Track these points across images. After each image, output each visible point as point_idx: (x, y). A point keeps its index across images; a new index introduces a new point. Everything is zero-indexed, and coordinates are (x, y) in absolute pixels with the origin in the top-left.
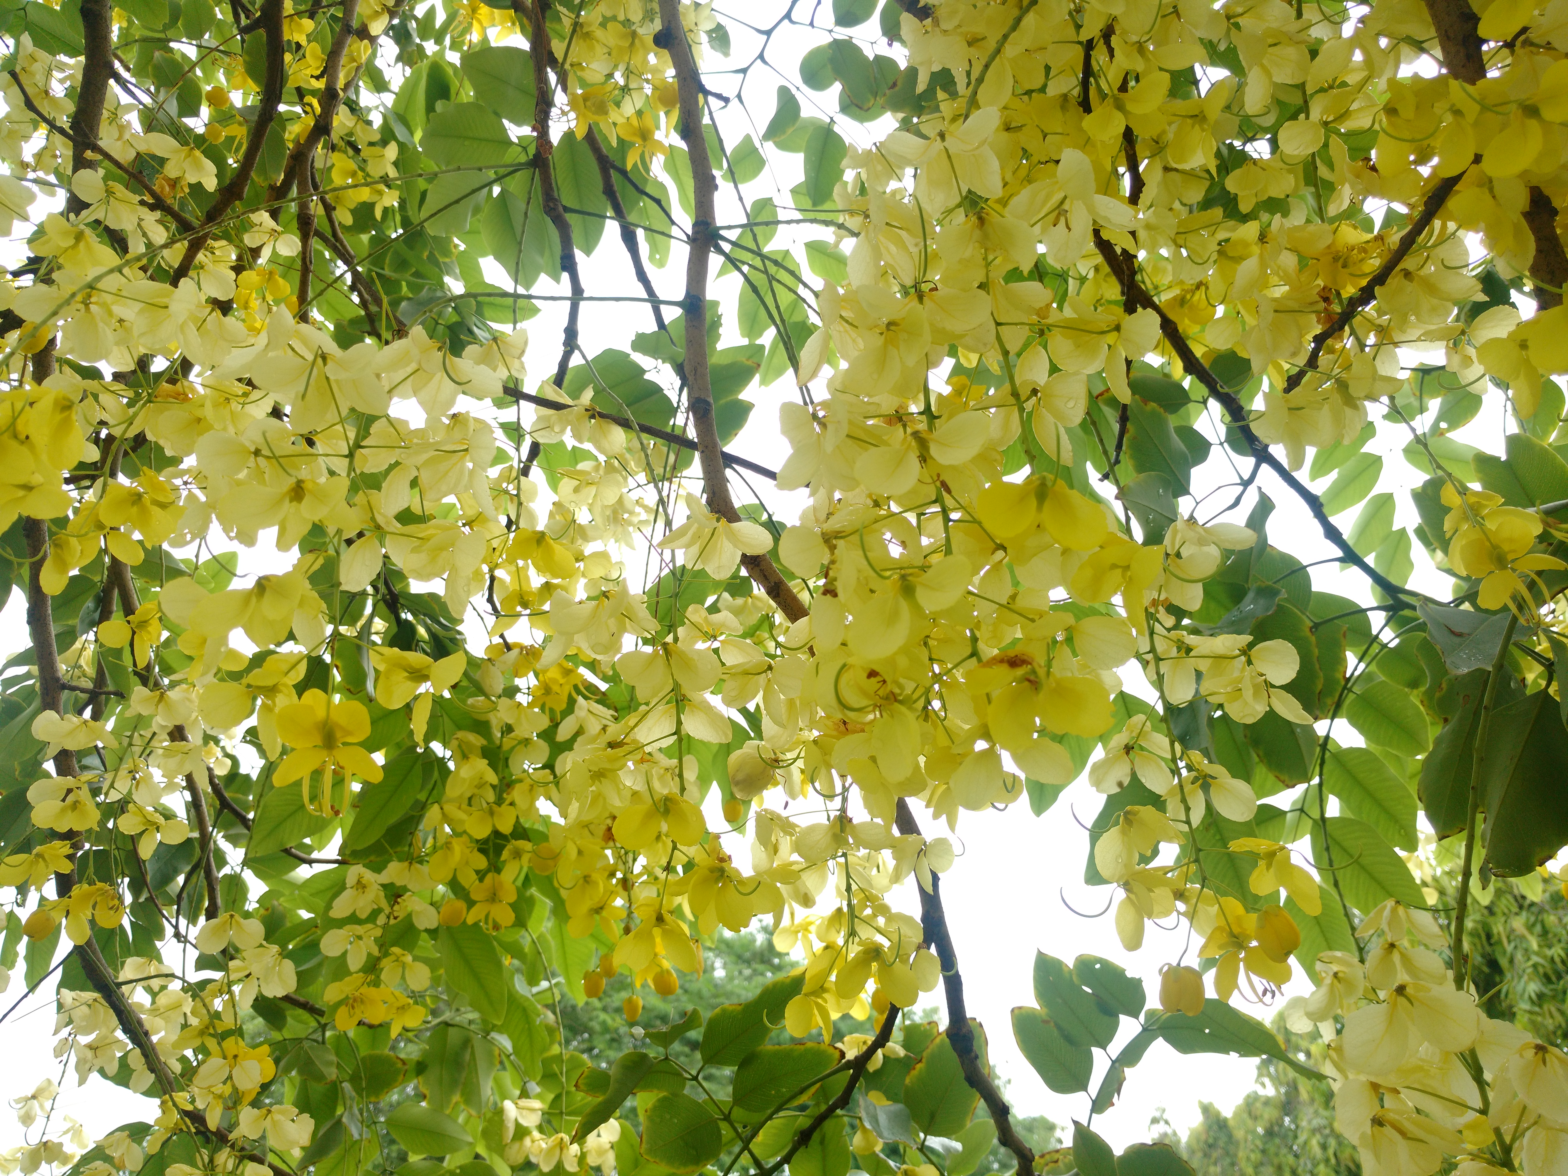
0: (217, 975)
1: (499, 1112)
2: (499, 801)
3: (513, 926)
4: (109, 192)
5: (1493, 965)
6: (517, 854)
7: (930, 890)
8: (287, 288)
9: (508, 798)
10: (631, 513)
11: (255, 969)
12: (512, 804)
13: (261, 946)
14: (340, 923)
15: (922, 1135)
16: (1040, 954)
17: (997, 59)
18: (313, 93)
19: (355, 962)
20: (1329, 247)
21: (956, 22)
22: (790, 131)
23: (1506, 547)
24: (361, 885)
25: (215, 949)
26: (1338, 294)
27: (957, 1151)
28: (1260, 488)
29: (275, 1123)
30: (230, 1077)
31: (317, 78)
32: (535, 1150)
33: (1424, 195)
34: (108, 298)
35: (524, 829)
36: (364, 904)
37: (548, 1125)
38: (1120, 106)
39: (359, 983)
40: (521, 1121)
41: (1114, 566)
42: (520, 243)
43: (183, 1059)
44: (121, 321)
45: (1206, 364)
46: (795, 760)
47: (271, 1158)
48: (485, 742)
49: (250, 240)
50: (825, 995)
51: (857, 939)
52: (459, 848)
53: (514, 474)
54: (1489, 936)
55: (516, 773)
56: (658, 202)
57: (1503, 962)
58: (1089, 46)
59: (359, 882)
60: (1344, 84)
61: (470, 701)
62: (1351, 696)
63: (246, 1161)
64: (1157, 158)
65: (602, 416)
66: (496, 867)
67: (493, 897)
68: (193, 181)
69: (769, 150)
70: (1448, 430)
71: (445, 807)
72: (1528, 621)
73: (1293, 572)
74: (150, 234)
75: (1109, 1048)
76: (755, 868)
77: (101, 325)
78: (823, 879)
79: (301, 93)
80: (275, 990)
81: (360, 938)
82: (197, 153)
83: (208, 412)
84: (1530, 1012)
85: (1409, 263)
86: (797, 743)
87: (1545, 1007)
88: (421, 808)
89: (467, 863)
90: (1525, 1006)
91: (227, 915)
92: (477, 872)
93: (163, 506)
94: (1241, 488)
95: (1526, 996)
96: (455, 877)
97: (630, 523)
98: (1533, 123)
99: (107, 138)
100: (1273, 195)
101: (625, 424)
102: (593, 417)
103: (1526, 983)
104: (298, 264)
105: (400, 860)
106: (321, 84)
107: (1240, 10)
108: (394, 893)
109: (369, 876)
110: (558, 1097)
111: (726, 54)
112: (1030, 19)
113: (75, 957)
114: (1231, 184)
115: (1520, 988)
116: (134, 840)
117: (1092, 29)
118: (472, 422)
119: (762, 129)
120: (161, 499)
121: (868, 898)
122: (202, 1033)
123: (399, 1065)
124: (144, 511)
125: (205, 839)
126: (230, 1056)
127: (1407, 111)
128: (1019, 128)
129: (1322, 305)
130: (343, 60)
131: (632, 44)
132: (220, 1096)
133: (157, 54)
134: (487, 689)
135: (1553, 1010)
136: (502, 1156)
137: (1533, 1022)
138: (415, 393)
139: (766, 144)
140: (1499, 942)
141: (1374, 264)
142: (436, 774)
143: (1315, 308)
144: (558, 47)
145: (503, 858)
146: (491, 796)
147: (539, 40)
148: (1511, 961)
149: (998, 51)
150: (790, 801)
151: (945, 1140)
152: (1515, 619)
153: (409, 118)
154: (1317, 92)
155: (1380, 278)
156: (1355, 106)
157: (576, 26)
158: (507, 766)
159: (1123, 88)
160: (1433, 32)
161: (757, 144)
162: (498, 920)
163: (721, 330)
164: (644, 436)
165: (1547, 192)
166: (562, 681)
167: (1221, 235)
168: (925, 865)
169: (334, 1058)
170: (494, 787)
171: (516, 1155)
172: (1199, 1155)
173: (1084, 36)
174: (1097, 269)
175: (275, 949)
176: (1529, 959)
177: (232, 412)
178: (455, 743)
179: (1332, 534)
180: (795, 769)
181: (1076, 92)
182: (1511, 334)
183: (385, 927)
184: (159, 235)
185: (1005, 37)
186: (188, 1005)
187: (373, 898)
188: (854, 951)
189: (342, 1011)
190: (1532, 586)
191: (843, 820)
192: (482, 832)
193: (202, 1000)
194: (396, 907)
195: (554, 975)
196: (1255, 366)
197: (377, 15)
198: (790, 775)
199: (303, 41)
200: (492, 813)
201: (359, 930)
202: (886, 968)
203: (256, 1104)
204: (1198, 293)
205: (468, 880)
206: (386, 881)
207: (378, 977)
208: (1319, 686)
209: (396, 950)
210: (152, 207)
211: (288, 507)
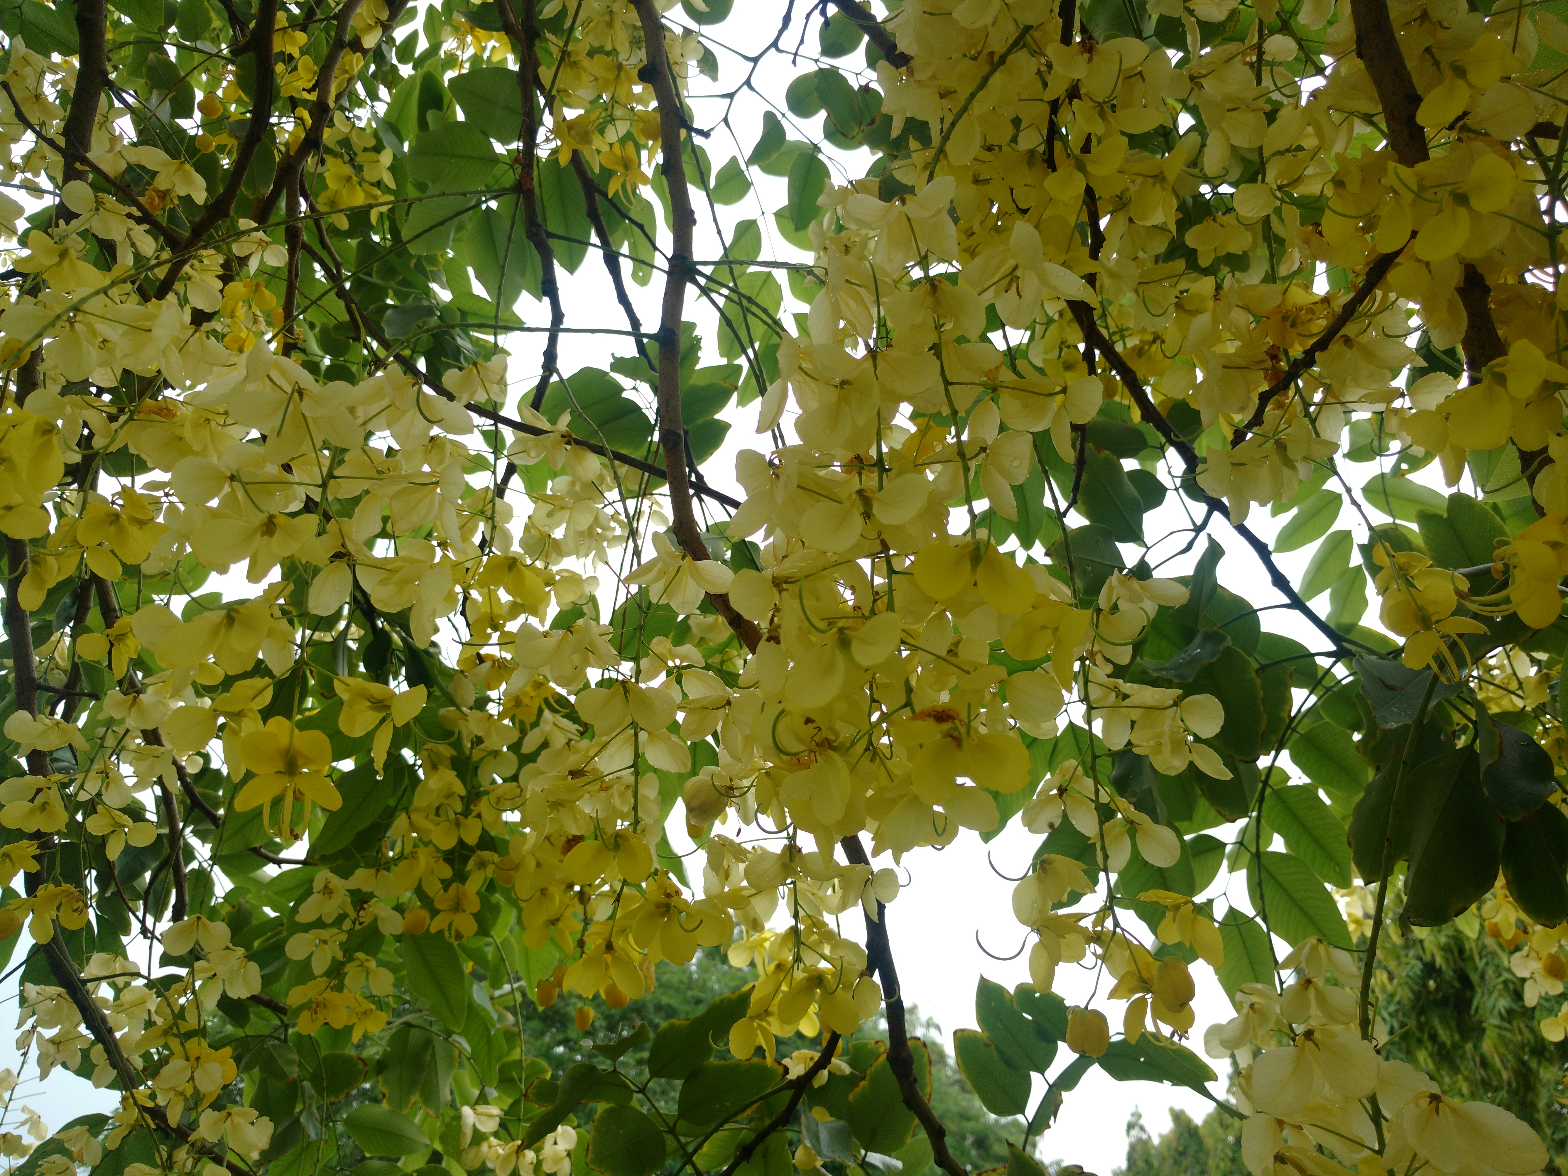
0: (183, 972)
1: (458, 1117)
2: (466, 813)
3: (477, 934)
4: (99, 204)
5: (1464, 979)
6: (482, 865)
7: (875, 918)
8: (274, 301)
9: (476, 811)
10: (606, 528)
11: (220, 970)
12: (479, 816)
13: (227, 948)
14: (307, 928)
15: (863, 1152)
16: (982, 979)
17: (966, 115)
18: (305, 103)
19: (319, 966)
20: (1279, 306)
21: (929, 74)
22: (775, 156)
23: (1431, 609)
24: (328, 890)
25: (182, 950)
26: (1286, 352)
27: (897, 1168)
28: (1209, 535)
29: (234, 1126)
30: (192, 1078)
31: (309, 91)
32: (492, 1155)
33: (1367, 264)
34: (93, 319)
35: (492, 838)
36: (330, 909)
37: (504, 1129)
38: (1081, 167)
39: (323, 987)
40: (479, 1127)
41: (1043, 628)
42: (503, 267)
43: (147, 1056)
44: (105, 341)
45: (1163, 412)
46: (750, 788)
47: (231, 1157)
48: (454, 753)
49: (238, 249)
50: (769, 1019)
51: (801, 966)
52: (424, 857)
53: (490, 495)
54: (1461, 951)
55: (485, 785)
56: (641, 227)
57: (1475, 978)
58: (1055, 106)
59: (326, 887)
60: (1300, 148)
61: (442, 711)
62: (1296, 736)
63: (205, 1159)
64: (1121, 213)
65: (577, 442)
66: (461, 877)
67: (457, 907)
68: (183, 193)
69: (755, 173)
70: (1409, 471)
71: (413, 816)
72: (1449, 679)
73: (1242, 616)
74: (138, 244)
75: (1047, 1073)
76: (706, 892)
77: (85, 343)
78: (774, 905)
79: (294, 103)
80: (240, 992)
81: (325, 942)
82: (188, 167)
83: (188, 433)
84: (1499, 1027)
85: (1350, 329)
86: (753, 770)
87: (1515, 1023)
88: (389, 816)
89: (433, 872)
90: (1495, 1021)
91: (194, 917)
92: (443, 881)
93: (142, 523)
94: (1193, 534)
95: (1496, 1012)
96: (420, 884)
97: (604, 538)
98: (1462, 211)
99: (97, 152)
100: (1232, 251)
101: (599, 451)
102: (568, 443)
103: (1496, 999)
104: (285, 275)
105: (368, 866)
106: (313, 97)
107: (1204, 72)
108: (360, 899)
109: (336, 881)
110: (516, 1103)
111: (715, 78)
112: (997, 79)
113: (42, 955)
114: (1191, 239)
115: (1490, 1004)
116: (104, 839)
117: (1057, 90)
118: (448, 444)
119: (748, 153)
120: (140, 516)
121: (815, 925)
122: (166, 1033)
123: (361, 1066)
124: (122, 531)
125: (175, 836)
126: (193, 1059)
127: (1354, 186)
128: (987, 181)
129: (1269, 364)
130: (336, 72)
131: (618, 76)
132: (182, 1094)
133: (151, 56)
134: (458, 700)
135: (1522, 1026)
136: (458, 1160)
137: (1501, 1037)
138: (389, 426)
139: (751, 168)
140: (1471, 958)
141: (1321, 324)
142: (406, 781)
143: (1264, 366)
144: (545, 74)
145: (468, 868)
146: (459, 807)
147: (528, 61)
148: (1482, 977)
149: (965, 109)
150: (744, 827)
151: (887, 1159)
152: (1436, 678)
153: (400, 126)
154: (1274, 155)
155: (1322, 344)
156: (1309, 172)
157: (565, 54)
158: (476, 775)
159: (1086, 148)
160: (1380, 108)
161: (743, 167)
162: (461, 929)
163: (700, 354)
164: (616, 462)
165: (1480, 271)
166: (532, 694)
167: (1183, 286)
168: (872, 894)
169: (296, 1057)
170: (462, 798)
171: (472, 1160)
172: (1170, 1162)
173: (1051, 94)
174: (1061, 314)
175: (241, 951)
176: (1500, 975)
177: (212, 433)
178: (425, 753)
179: (1280, 581)
180: (751, 796)
181: (1041, 149)
182: (1439, 407)
183: (350, 932)
184: (148, 245)
185: (973, 96)
186: (153, 1002)
187: (340, 901)
188: (799, 975)
189: (305, 1015)
190: (1453, 647)
191: (792, 849)
192: (448, 843)
193: (167, 1000)
194: (362, 913)
195: (518, 979)
196: (1205, 418)
197: (370, 28)
198: (745, 802)
199: (296, 53)
200: (458, 824)
201: (325, 934)
202: (829, 994)
203: (217, 1106)
204: (1154, 347)
205: (433, 888)
206: (353, 887)
207: (342, 982)
208: (1263, 726)
209: (360, 955)
210: (139, 221)
211: (260, 541)
